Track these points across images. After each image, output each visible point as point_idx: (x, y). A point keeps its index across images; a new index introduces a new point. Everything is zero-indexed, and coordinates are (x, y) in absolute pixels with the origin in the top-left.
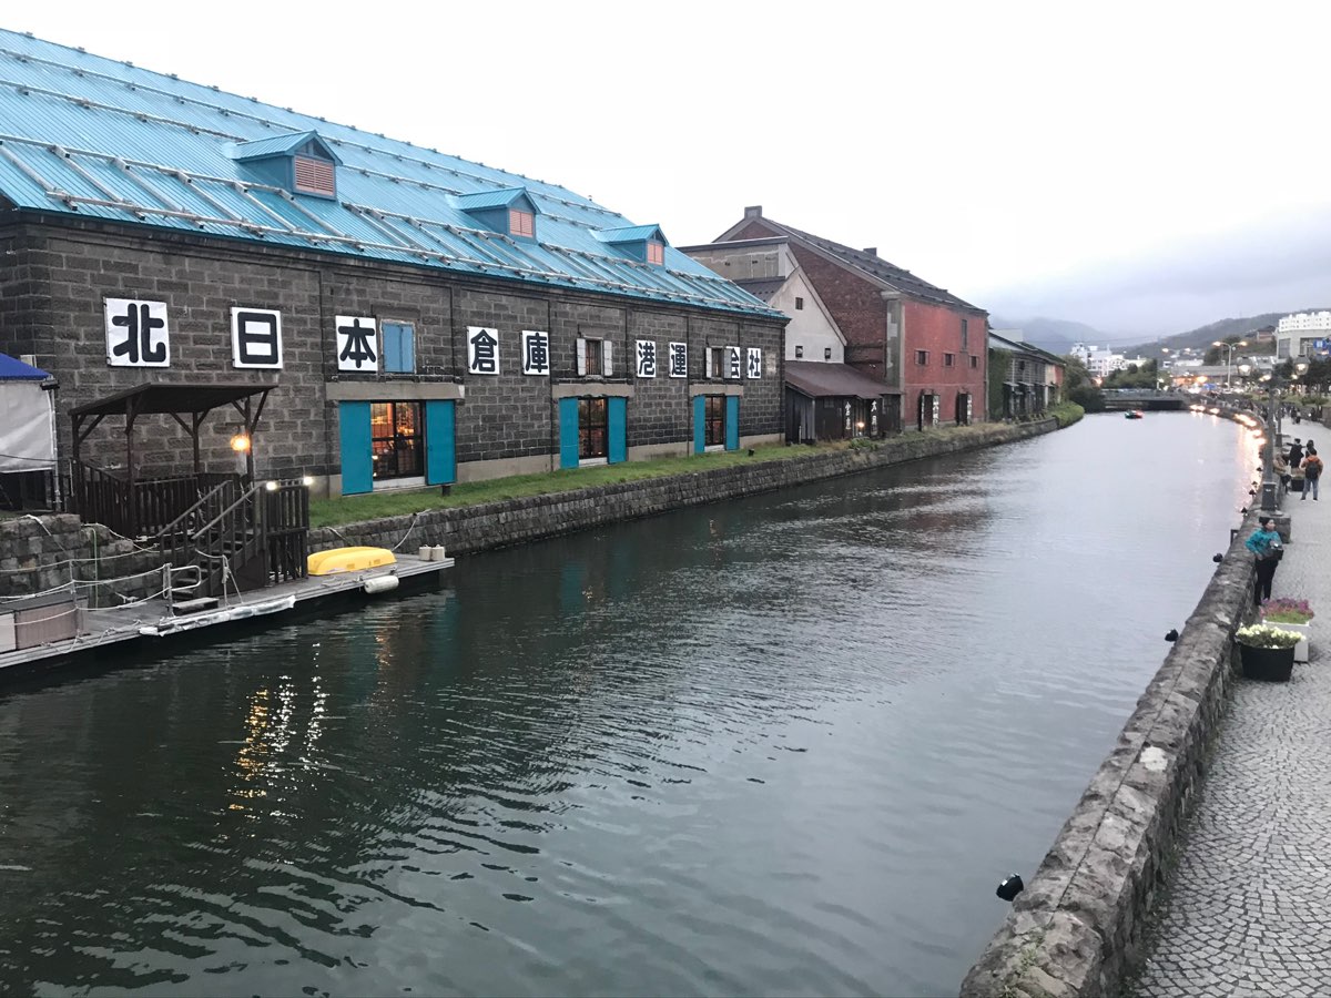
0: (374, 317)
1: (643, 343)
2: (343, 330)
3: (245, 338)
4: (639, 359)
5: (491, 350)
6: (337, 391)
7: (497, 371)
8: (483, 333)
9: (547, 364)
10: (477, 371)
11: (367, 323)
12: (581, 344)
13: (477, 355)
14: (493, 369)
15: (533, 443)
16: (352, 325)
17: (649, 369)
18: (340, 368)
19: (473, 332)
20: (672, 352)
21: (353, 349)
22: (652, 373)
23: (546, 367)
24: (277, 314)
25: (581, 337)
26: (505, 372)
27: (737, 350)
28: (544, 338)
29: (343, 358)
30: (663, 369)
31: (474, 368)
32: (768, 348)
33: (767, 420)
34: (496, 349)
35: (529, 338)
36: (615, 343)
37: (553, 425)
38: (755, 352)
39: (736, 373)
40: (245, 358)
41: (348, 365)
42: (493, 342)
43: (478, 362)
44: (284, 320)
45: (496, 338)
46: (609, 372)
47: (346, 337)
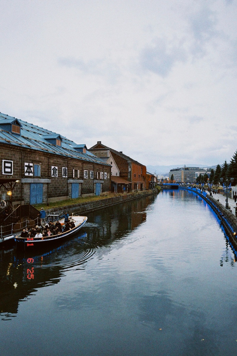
0: (32, 163)
1: (85, 171)
2: (26, 166)
3: (5, 167)
4: (85, 174)
5: (56, 172)
6: (24, 181)
7: (57, 177)
8: (55, 168)
9: (67, 175)
10: (53, 176)
11: (31, 164)
12: (74, 170)
13: (53, 173)
14: (56, 176)
15: (63, 193)
16: (28, 165)
17: (86, 177)
18: (25, 175)
19: (53, 167)
20: (91, 173)
21: (28, 171)
22: (87, 177)
23: (67, 176)
24: (12, 162)
25: (74, 169)
26: (58, 177)
27: (103, 173)
28: (66, 169)
29: (26, 173)
30: (89, 176)
31: (53, 175)
32: (108, 173)
33: (108, 188)
34: (57, 171)
35: (64, 169)
36: (80, 171)
37: (68, 189)
38: (106, 173)
39: (102, 178)
40: (5, 172)
41: (27, 174)
42: (56, 170)
43: (53, 174)
44: (14, 163)
45: (57, 169)
46: (79, 177)
47: (27, 168)
